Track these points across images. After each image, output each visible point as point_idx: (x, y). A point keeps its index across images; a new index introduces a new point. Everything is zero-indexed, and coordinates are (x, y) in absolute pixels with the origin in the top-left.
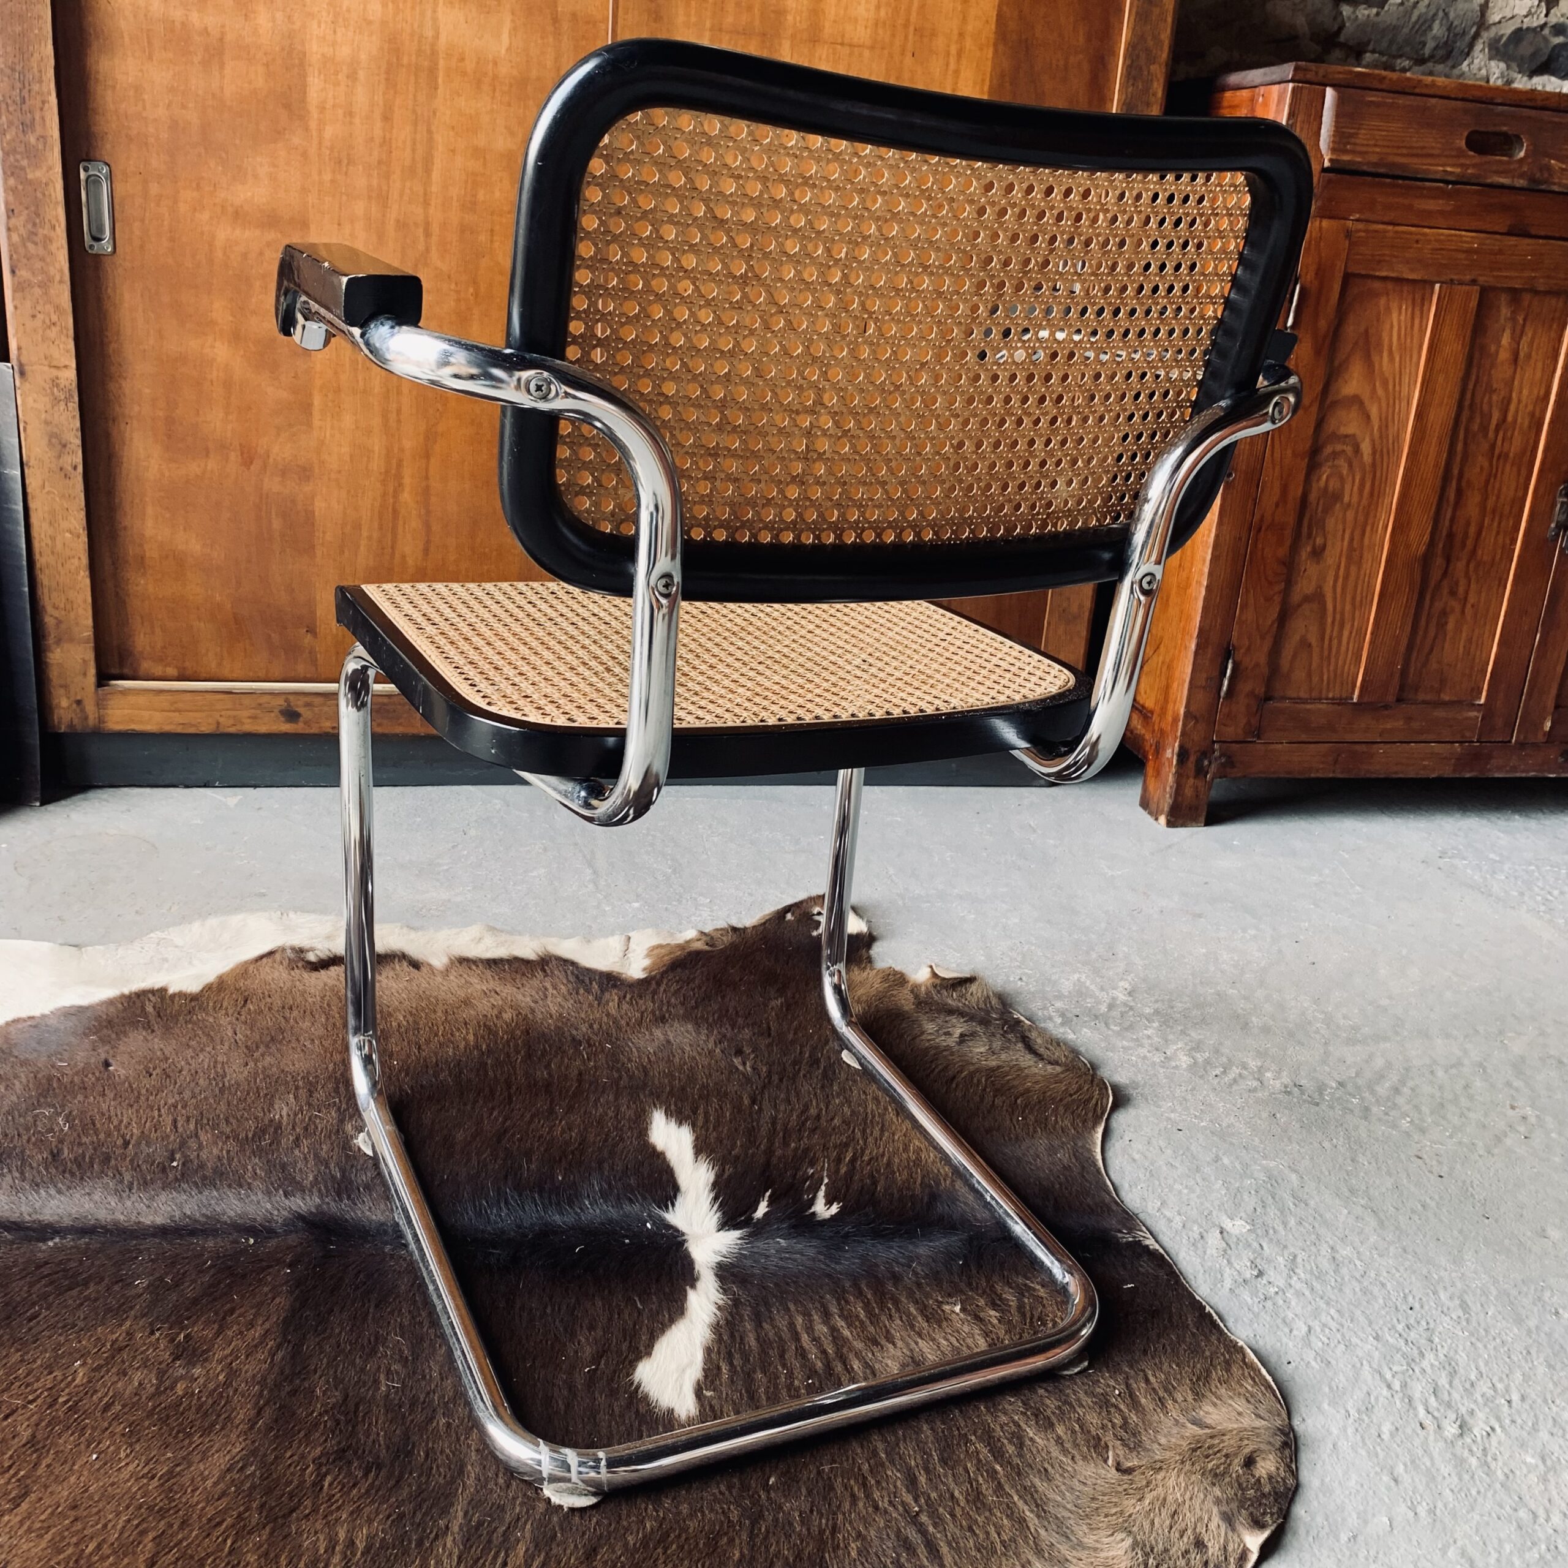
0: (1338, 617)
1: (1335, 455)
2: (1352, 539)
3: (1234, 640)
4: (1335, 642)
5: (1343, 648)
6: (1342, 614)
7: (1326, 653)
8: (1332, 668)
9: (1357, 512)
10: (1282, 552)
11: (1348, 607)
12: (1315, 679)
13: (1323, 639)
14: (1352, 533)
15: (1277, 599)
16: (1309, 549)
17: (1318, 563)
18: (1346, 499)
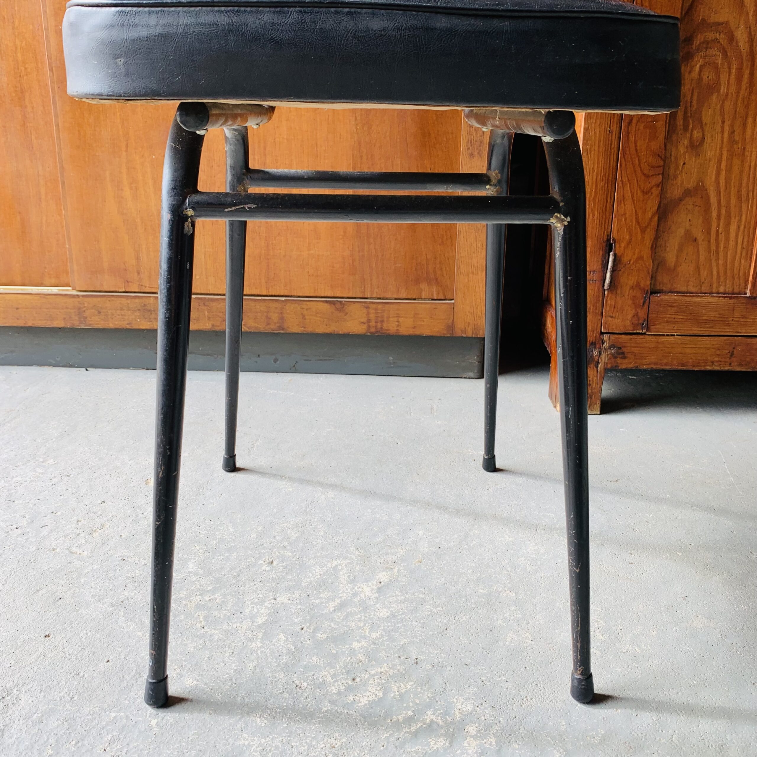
0: (723, 211)
1: (707, 44)
2: (733, 132)
3: (614, 234)
4: (722, 237)
5: (732, 243)
6: (728, 207)
7: (713, 247)
8: (721, 262)
9: (736, 104)
10: (657, 145)
11: (733, 201)
12: (704, 273)
13: (709, 233)
14: (732, 126)
15: (656, 191)
16: (686, 142)
17: (697, 155)
18: (723, 89)
